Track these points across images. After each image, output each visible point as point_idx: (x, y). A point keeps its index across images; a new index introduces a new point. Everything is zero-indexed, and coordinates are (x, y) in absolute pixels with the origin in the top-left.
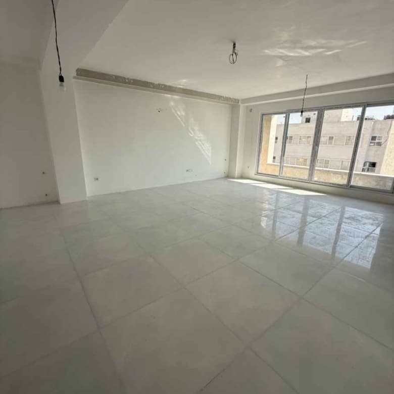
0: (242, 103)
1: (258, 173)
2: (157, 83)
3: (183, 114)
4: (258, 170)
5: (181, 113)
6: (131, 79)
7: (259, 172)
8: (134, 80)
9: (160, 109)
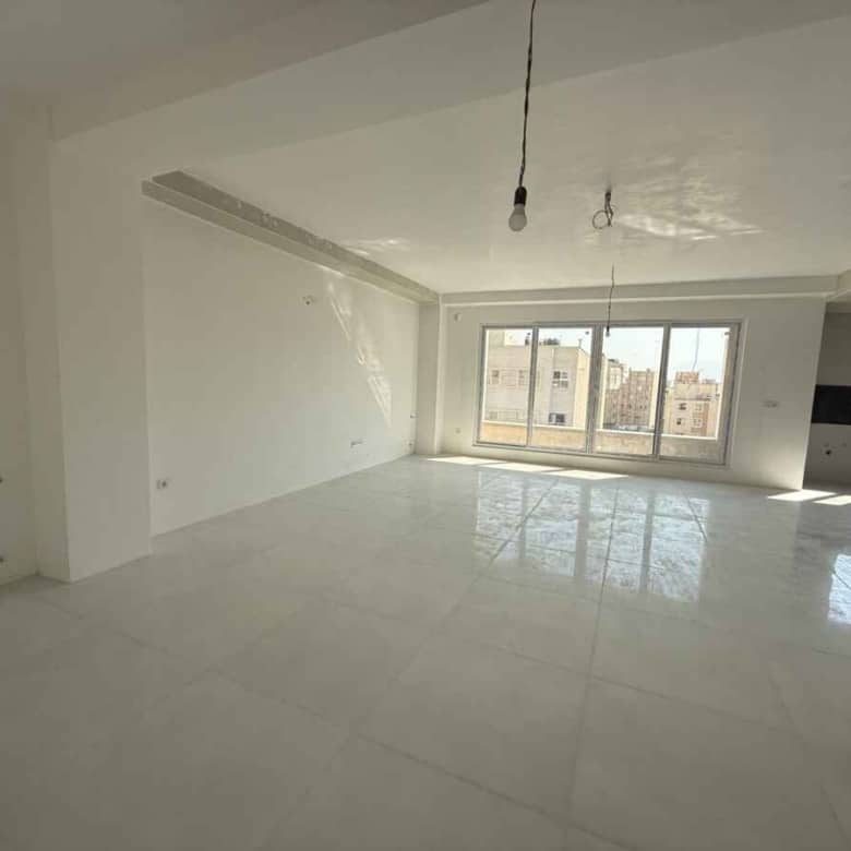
0: (444, 302)
1: (480, 443)
2: (322, 237)
3: (349, 313)
4: (478, 437)
5: (345, 311)
6: (274, 219)
7: (483, 439)
8: (278, 221)
9: (309, 297)
